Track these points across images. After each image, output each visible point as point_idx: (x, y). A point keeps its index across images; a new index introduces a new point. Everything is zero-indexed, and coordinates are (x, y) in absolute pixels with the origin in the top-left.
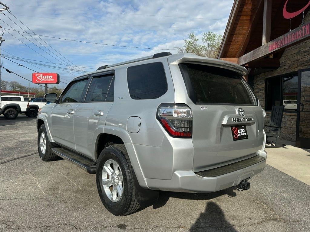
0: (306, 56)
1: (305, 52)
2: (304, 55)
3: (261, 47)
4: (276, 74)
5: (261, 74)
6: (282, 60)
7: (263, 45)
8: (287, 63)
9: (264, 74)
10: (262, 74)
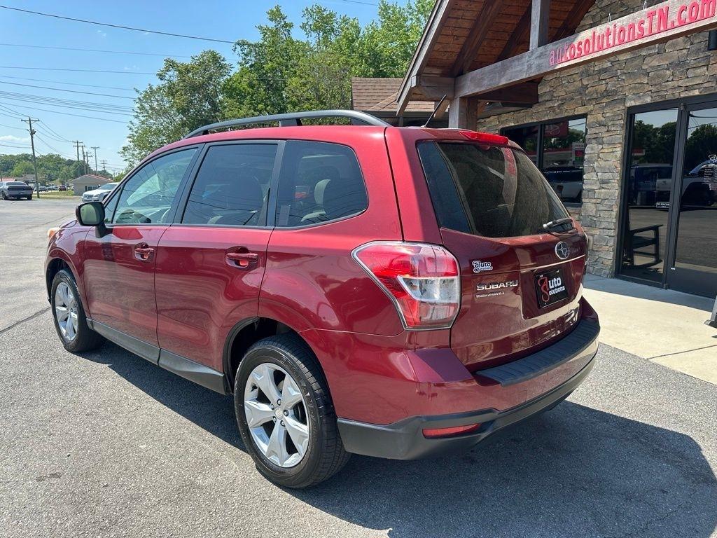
0: (604, 82)
1: (600, 72)
2: (600, 80)
3: (527, 53)
4: (528, 121)
5: (489, 117)
6: (542, 90)
7: (530, 49)
8: (555, 95)
9: (498, 118)
10: (492, 118)
